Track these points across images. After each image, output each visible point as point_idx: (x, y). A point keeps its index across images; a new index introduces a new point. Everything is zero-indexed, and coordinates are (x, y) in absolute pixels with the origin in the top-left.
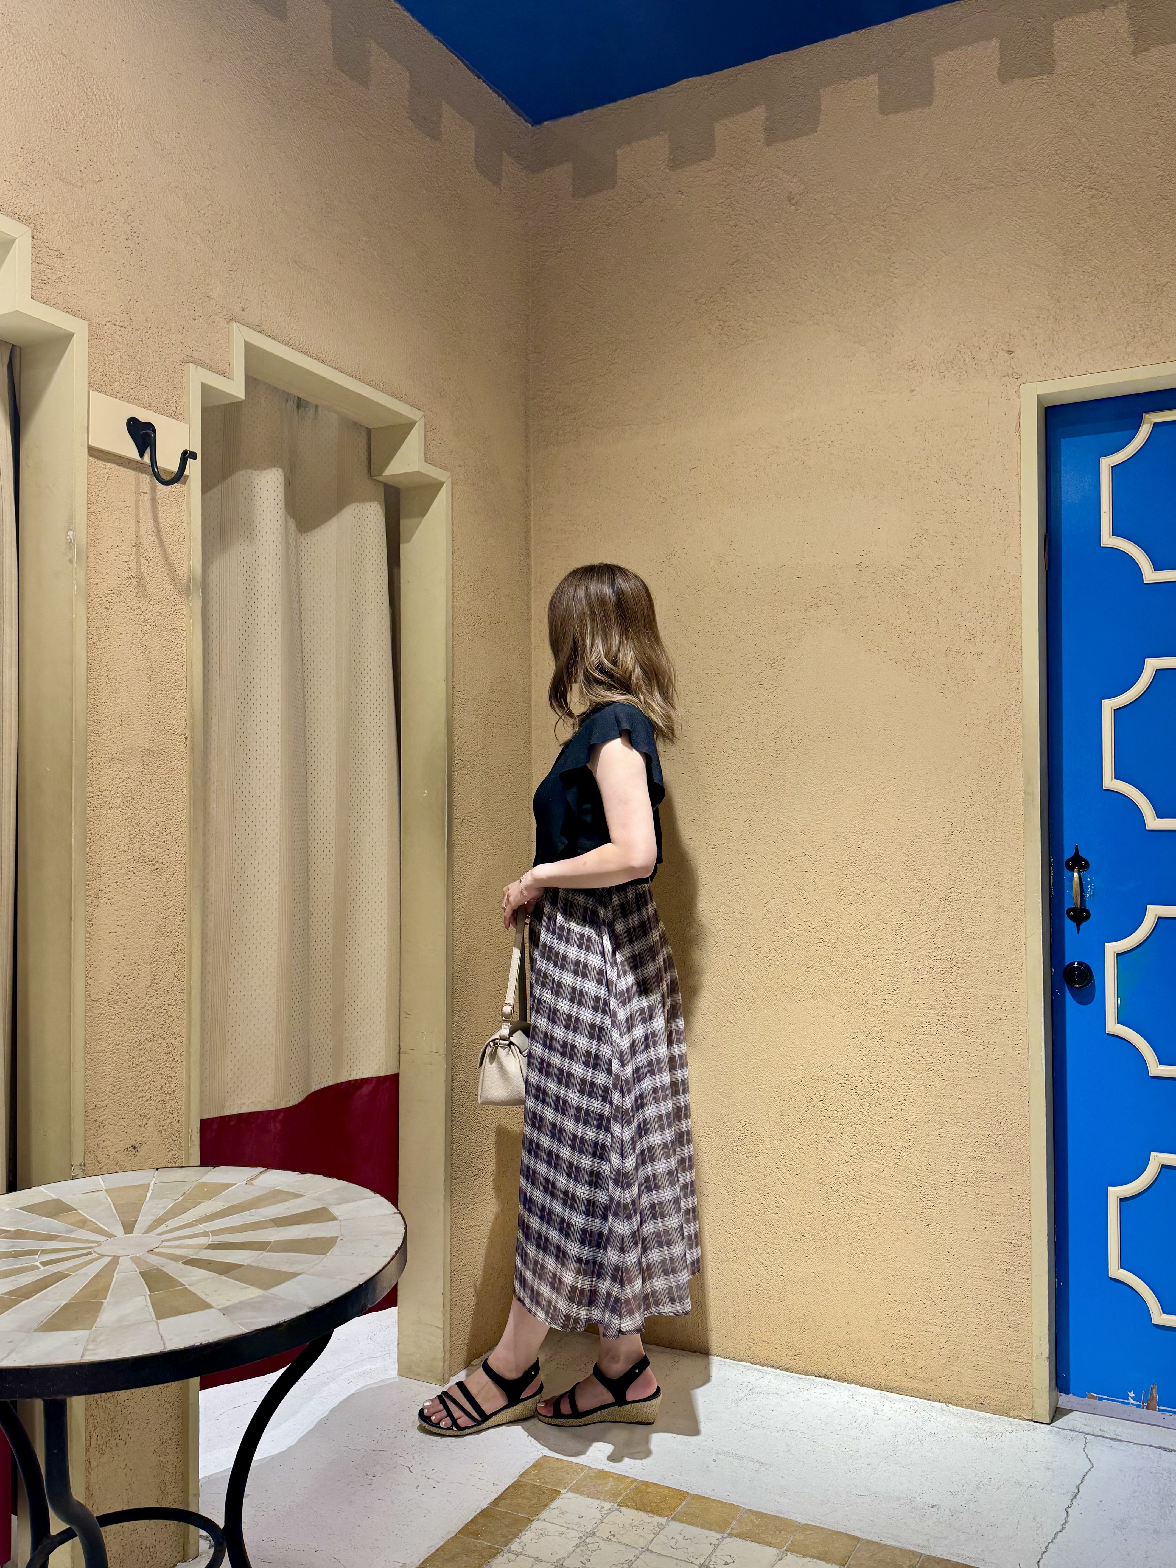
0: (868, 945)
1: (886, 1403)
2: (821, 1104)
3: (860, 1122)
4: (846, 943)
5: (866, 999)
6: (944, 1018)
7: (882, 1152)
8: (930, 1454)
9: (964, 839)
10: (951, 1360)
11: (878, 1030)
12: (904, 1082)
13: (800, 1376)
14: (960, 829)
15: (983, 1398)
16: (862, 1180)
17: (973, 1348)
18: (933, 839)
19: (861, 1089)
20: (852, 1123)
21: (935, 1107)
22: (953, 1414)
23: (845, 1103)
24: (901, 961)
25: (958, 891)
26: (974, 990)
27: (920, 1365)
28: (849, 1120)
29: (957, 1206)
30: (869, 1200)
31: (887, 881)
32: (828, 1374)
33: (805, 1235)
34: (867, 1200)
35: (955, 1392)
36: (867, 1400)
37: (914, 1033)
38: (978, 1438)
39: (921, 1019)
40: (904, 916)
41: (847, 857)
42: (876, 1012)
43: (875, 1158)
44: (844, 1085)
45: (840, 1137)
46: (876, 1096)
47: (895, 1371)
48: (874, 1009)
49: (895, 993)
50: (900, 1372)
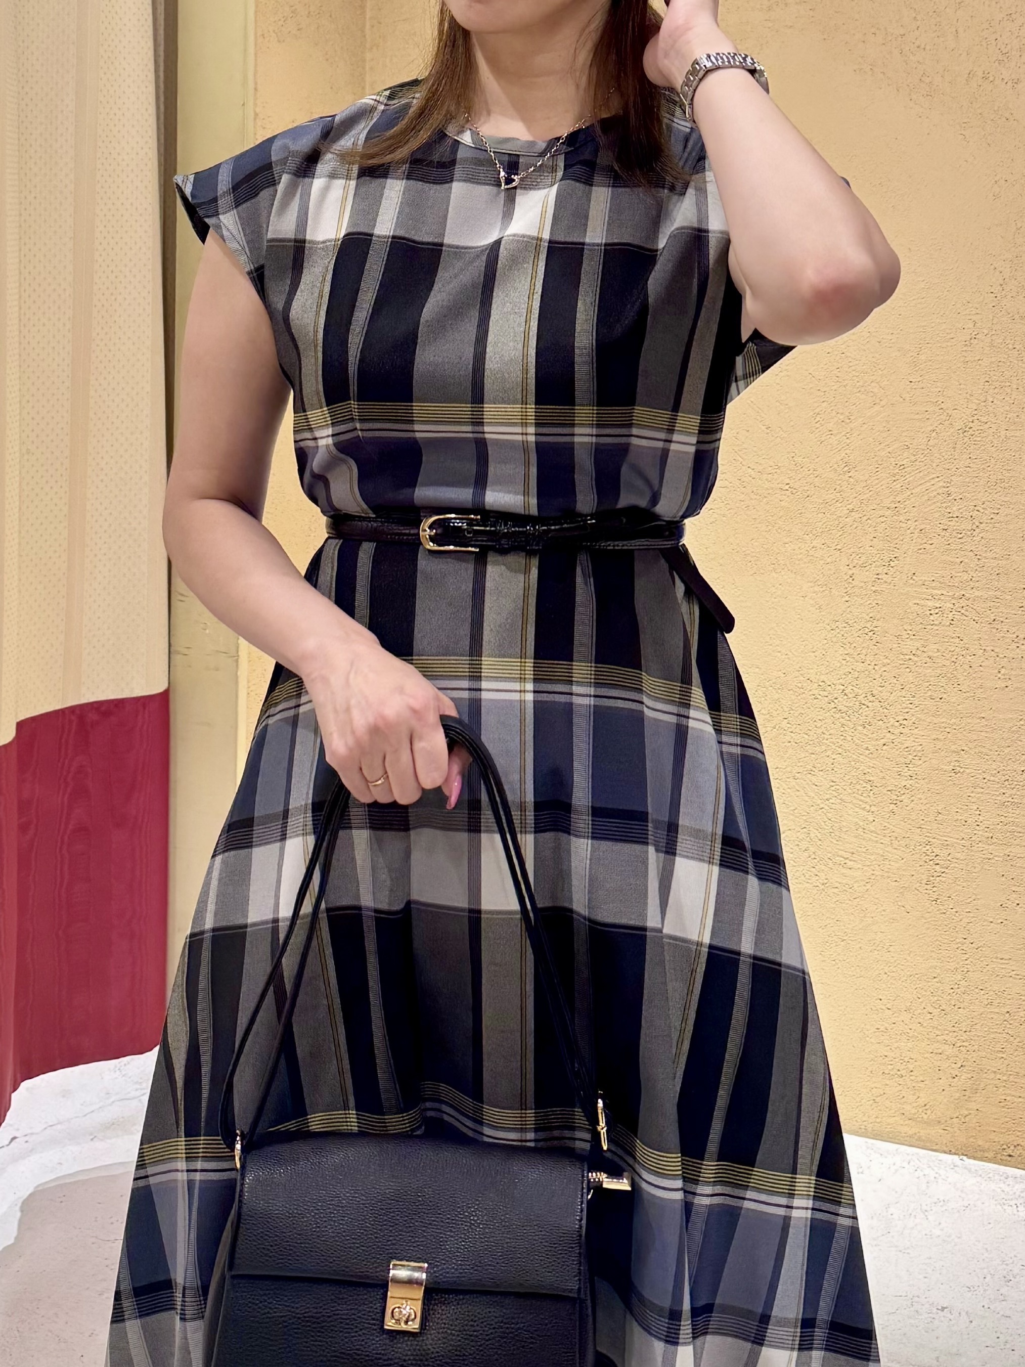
0: (854, 495)
3: (840, 751)
4: (823, 491)
5: (850, 572)
6: (961, 601)
7: (871, 795)
8: (937, 1232)
9: (992, 345)
10: (967, 1093)
11: (868, 618)
12: (904, 693)
14: (986, 332)
15: (1012, 1148)
16: (843, 835)
17: (998, 1076)
18: (949, 344)
19: (842, 703)
20: (829, 753)
21: (948, 730)
22: (970, 1171)
23: (819, 724)
24: (901, 518)
25: (984, 419)
26: (1004, 562)
27: (921, 1101)
28: (824, 747)
29: (978, 872)
30: (852, 863)
31: (883, 403)
34: (850, 864)
35: (971, 1140)
38: (1006, 1207)
39: (930, 603)
40: (905, 454)
41: (826, 367)
42: (864, 592)
43: (861, 803)
44: (819, 697)
45: (812, 773)
46: (864, 714)
47: (887, 1110)
48: (862, 587)
49: (892, 565)
50: (893, 1111)
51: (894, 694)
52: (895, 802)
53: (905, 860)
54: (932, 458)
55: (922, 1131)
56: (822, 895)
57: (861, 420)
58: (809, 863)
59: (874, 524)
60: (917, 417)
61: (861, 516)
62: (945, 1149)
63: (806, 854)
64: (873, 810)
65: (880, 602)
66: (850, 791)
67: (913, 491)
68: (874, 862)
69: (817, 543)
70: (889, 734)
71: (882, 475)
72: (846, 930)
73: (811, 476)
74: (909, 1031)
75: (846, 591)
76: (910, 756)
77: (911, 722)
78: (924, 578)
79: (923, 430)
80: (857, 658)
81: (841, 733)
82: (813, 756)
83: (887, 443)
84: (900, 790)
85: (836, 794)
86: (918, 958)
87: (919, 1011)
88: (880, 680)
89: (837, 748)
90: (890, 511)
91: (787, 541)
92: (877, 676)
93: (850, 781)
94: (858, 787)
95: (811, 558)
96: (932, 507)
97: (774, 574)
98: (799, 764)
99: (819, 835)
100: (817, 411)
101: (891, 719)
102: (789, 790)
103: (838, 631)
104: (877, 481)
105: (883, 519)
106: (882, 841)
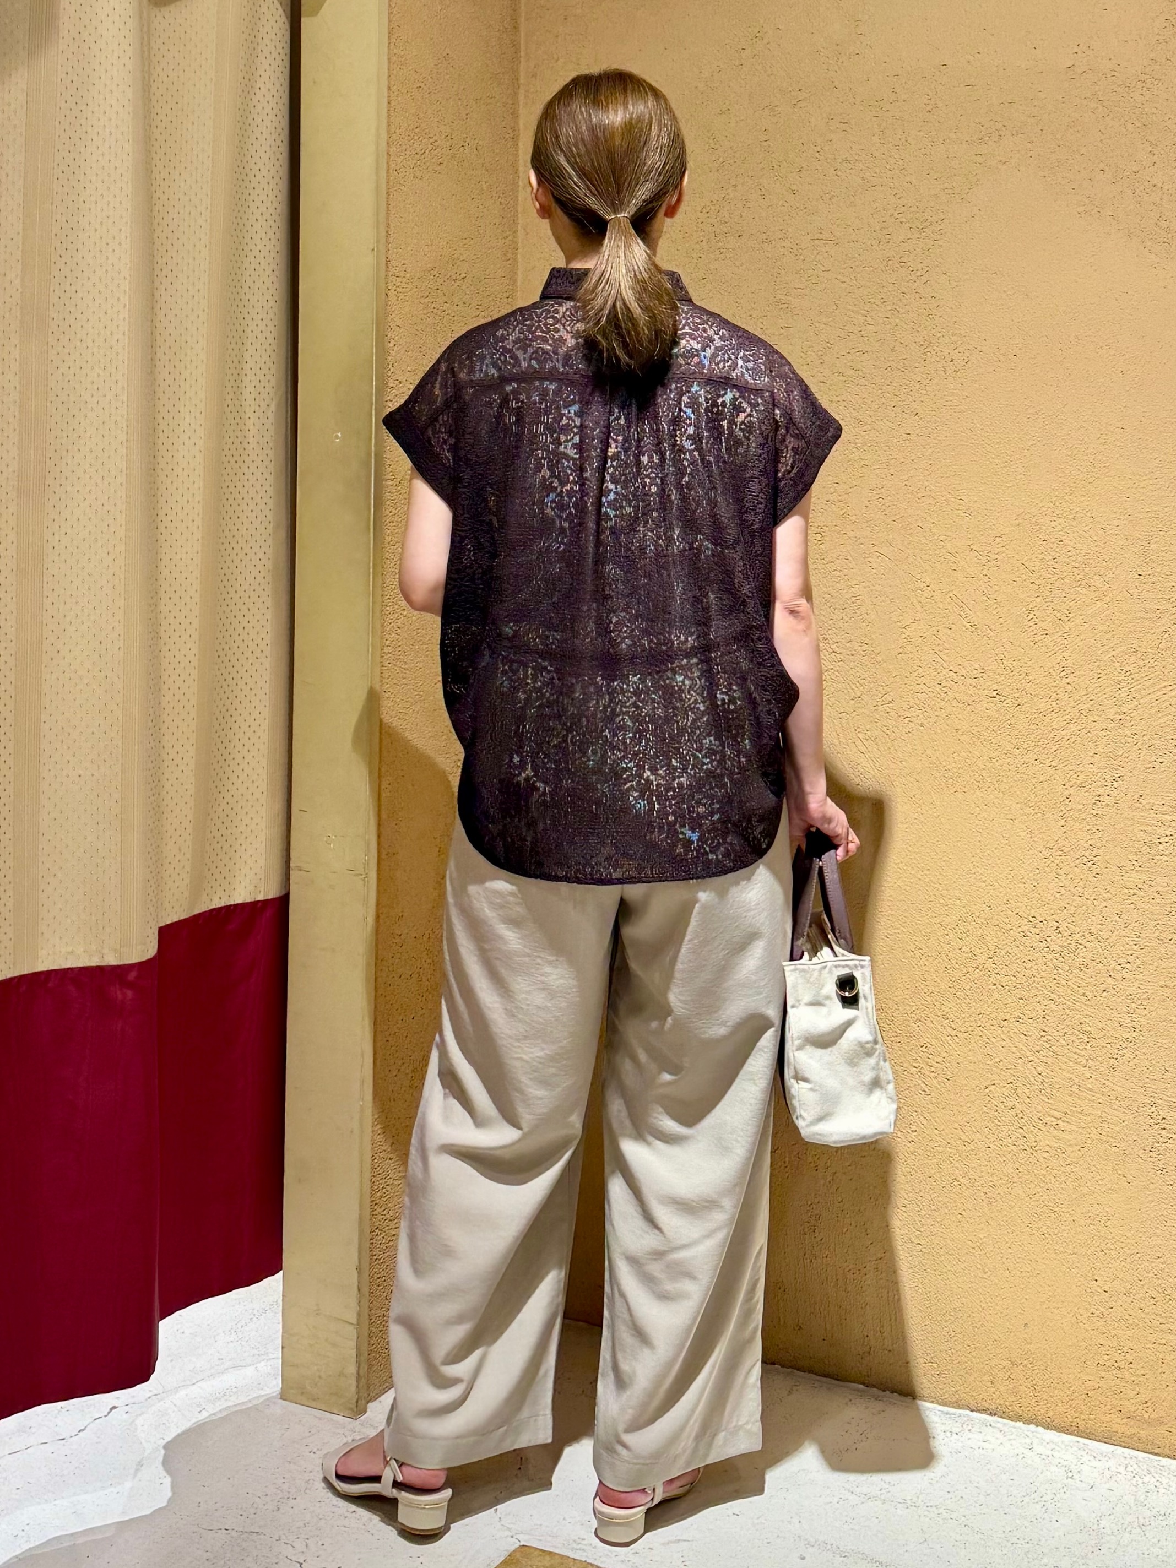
0: (1073, 704)
1: (1085, 1458)
2: (989, 964)
4: (1035, 699)
5: (1067, 793)
7: (1088, 1047)
11: (1087, 846)
12: (1127, 932)
13: (946, 1409)
16: (1055, 1092)
19: (1056, 942)
20: (1040, 998)
23: (1028, 965)
24: (1127, 732)
27: (1142, 1398)
28: (1034, 992)
30: (1065, 1124)
31: (1107, 599)
32: (993, 1407)
33: (960, 1178)
34: (1062, 1125)
36: (1056, 1454)
37: (1145, 852)
40: (1133, 658)
41: (1041, 556)
42: (1083, 816)
43: (1076, 1056)
44: (1028, 934)
45: (1021, 1020)
46: (1081, 955)
47: (1103, 1406)
48: (1080, 810)
49: (1115, 786)
50: (1110, 1407)
51: (1116, 933)
52: (1115, 1057)
53: (1126, 1122)
54: (1164, 663)
55: (1141, 1432)
56: (1031, 1159)
57: (1081, 618)
58: (1017, 1123)
59: (1095, 739)
60: (1149, 616)
61: (1079, 728)
62: (1168, 1452)
63: (1013, 1112)
64: (1090, 1063)
65: (1100, 828)
66: (1064, 1042)
67: (1142, 701)
68: (1090, 1125)
69: (1031, 757)
70: (1110, 979)
71: (1105, 681)
72: (1057, 1201)
73: (1023, 681)
74: (1127, 1317)
75: (1062, 814)
76: (1133, 1005)
77: (1135, 966)
78: (1153, 801)
79: (1152, 631)
80: (1075, 891)
81: (1054, 976)
82: (1021, 1001)
83: (1112, 645)
84: (1121, 1043)
85: (1048, 1046)
86: (1140, 1235)
87: (1141, 1295)
88: (1101, 917)
89: (1050, 994)
90: (1113, 724)
91: (992, 755)
92: (1096, 913)
93: (1064, 1031)
94: (1073, 1038)
95: (1022, 775)
96: (1161, 721)
97: (978, 792)
98: (1005, 1011)
99: (1027, 1091)
100: (1031, 606)
101: (1112, 962)
102: (993, 1040)
103: (1052, 859)
104: (1099, 689)
105: (1104, 733)
106: (1100, 1101)
